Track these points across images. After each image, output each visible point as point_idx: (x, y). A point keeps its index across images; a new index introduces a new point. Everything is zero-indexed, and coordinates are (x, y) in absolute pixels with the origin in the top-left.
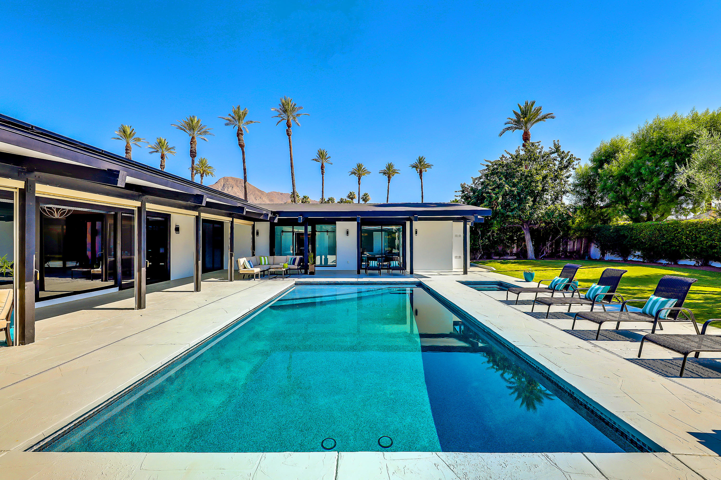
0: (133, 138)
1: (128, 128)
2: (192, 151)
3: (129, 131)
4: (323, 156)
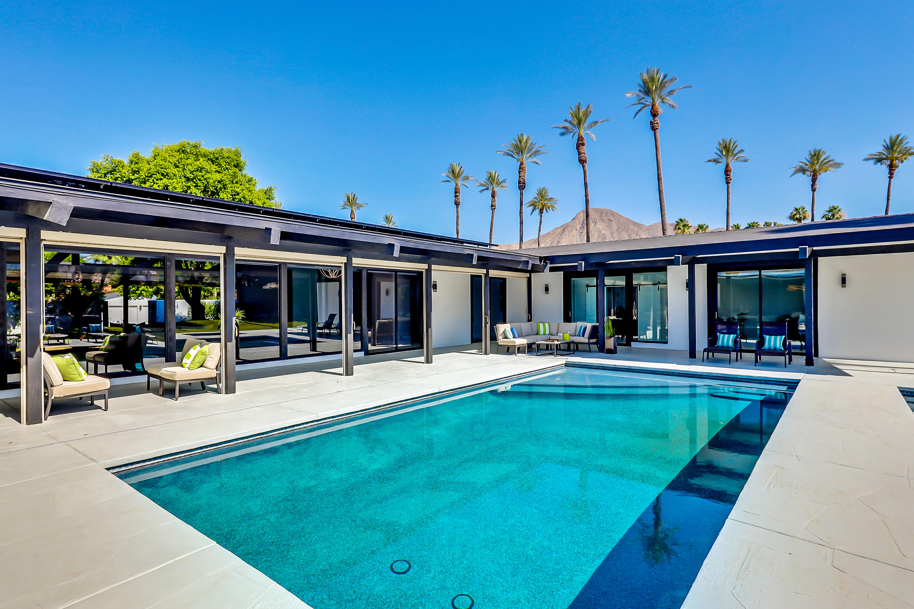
0: (462, 177)
1: (457, 166)
2: (520, 181)
3: (457, 170)
4: (728, 151)
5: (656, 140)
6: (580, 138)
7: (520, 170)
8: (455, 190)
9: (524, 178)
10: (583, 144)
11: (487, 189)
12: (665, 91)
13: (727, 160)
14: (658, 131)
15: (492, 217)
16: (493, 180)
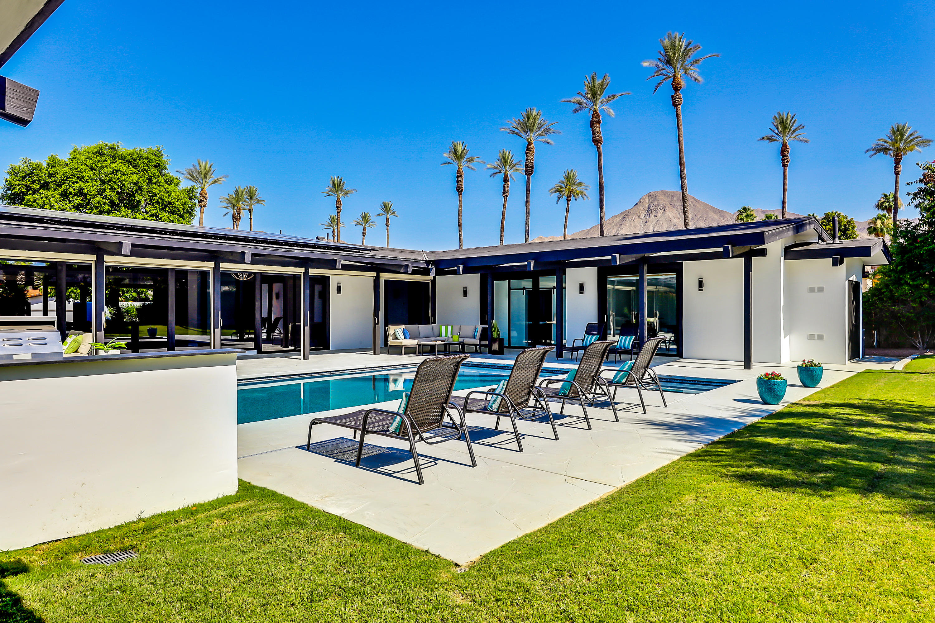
0: (466, 158)
1: (460, 145)
2: (527, 164)
3: (460, 150)
4: (785, 127)
5: (678, 118)
6: (596, 114)
7: (527, 151)
8: (457, 173)
9: (532, 161)
10: (598, 122)
11: (500, 172)
12: (689, 60)
13: (784, 137)
14: (680, 108)
15: (504, 206)
16: (506, 162)
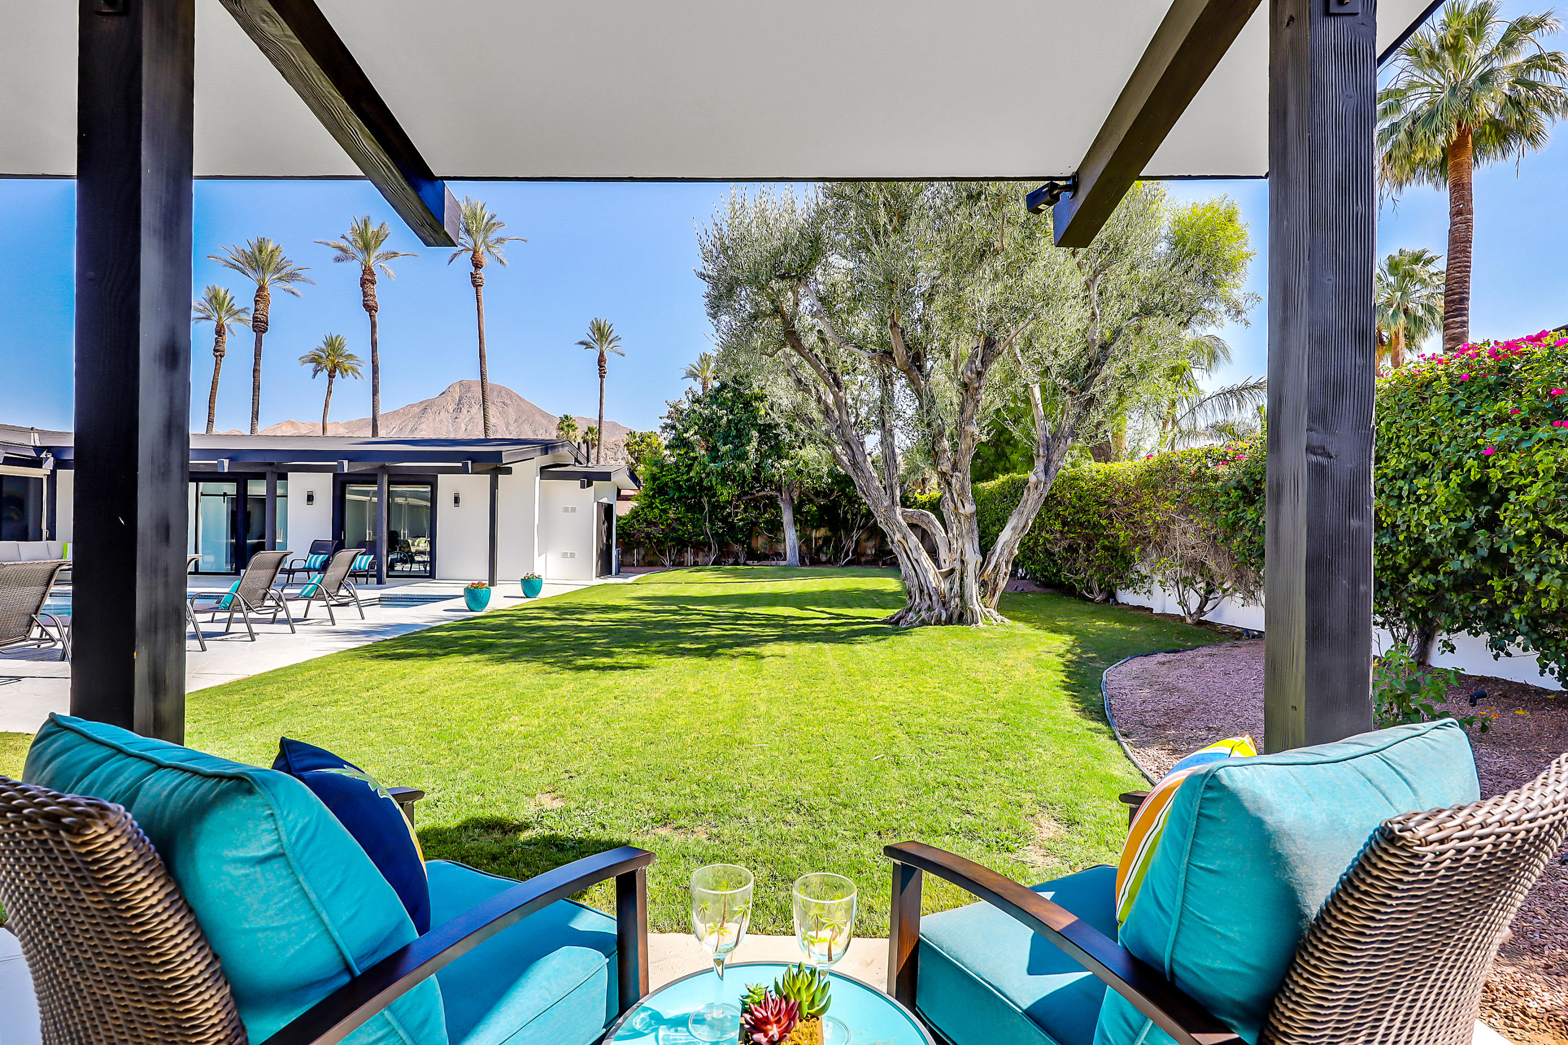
2: (257, 317)
4: (602, 335)
5: (478, 302)
6: (369, 271)
7: (258, 299)
9: (265, 314)
10: (373, 283)
11: (208, 318)
12: (493, 236)
13: (602, 346)
14: (482, 289)
15: (217, 370)
16: (221, 305)
